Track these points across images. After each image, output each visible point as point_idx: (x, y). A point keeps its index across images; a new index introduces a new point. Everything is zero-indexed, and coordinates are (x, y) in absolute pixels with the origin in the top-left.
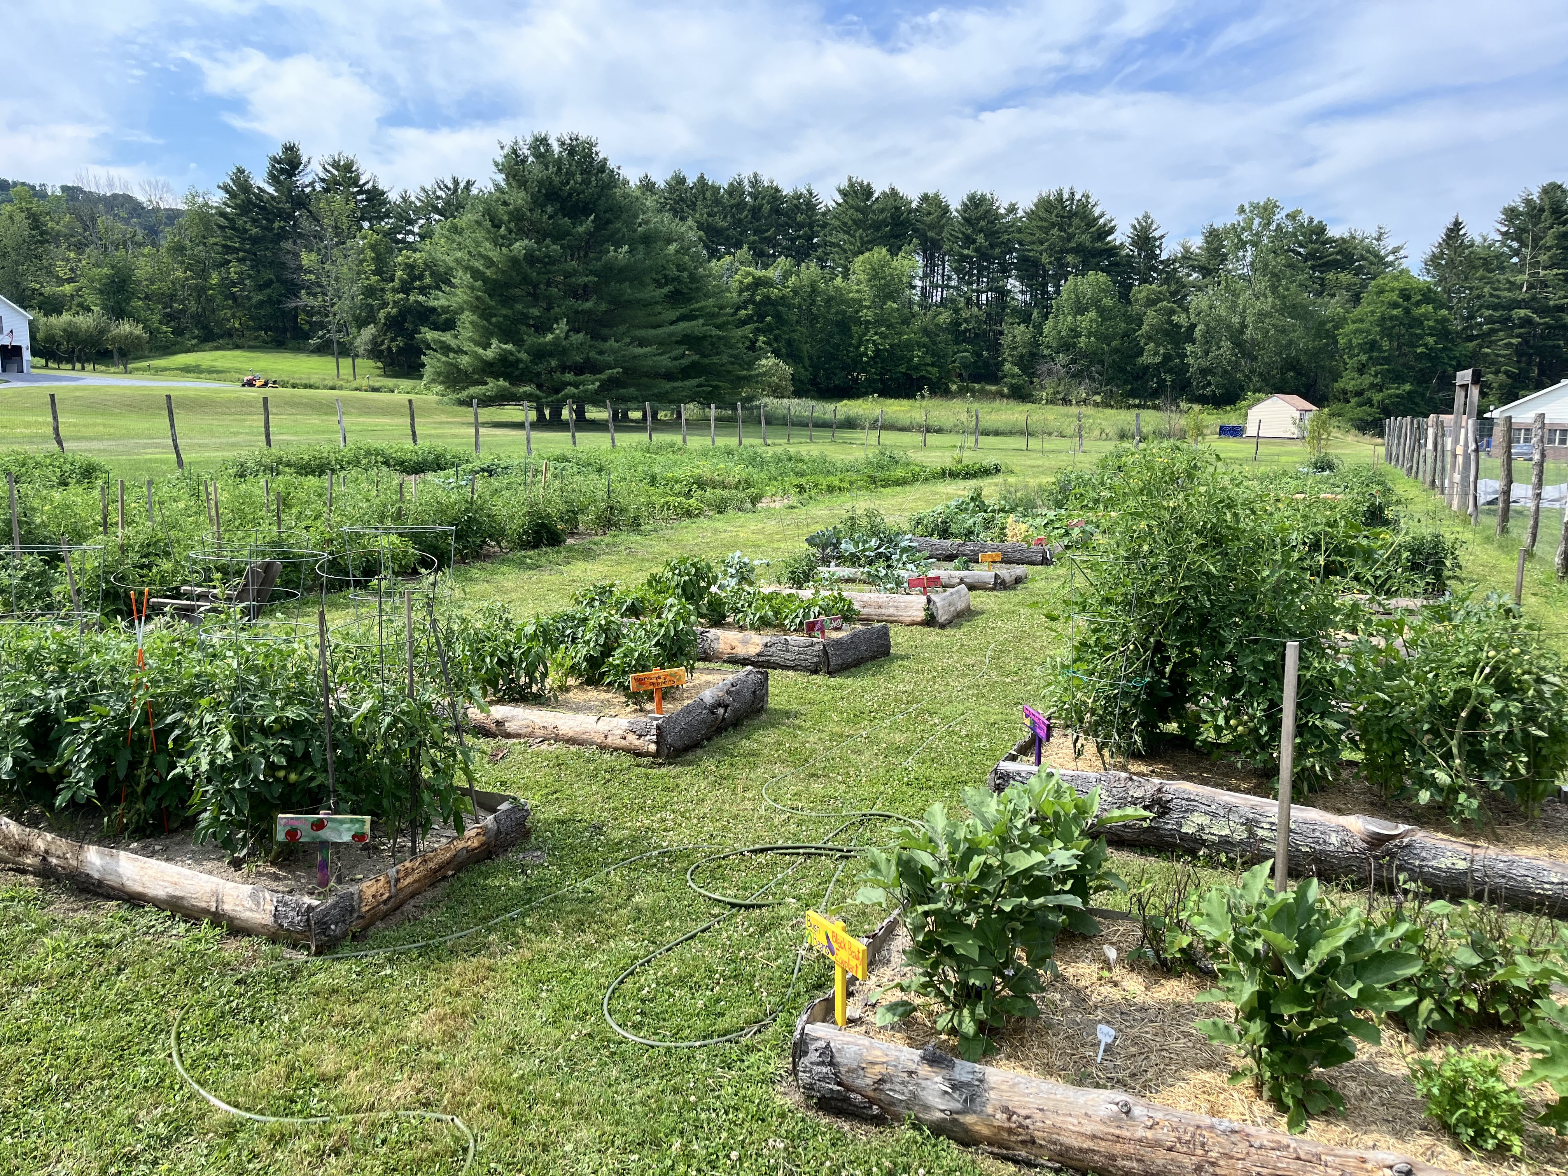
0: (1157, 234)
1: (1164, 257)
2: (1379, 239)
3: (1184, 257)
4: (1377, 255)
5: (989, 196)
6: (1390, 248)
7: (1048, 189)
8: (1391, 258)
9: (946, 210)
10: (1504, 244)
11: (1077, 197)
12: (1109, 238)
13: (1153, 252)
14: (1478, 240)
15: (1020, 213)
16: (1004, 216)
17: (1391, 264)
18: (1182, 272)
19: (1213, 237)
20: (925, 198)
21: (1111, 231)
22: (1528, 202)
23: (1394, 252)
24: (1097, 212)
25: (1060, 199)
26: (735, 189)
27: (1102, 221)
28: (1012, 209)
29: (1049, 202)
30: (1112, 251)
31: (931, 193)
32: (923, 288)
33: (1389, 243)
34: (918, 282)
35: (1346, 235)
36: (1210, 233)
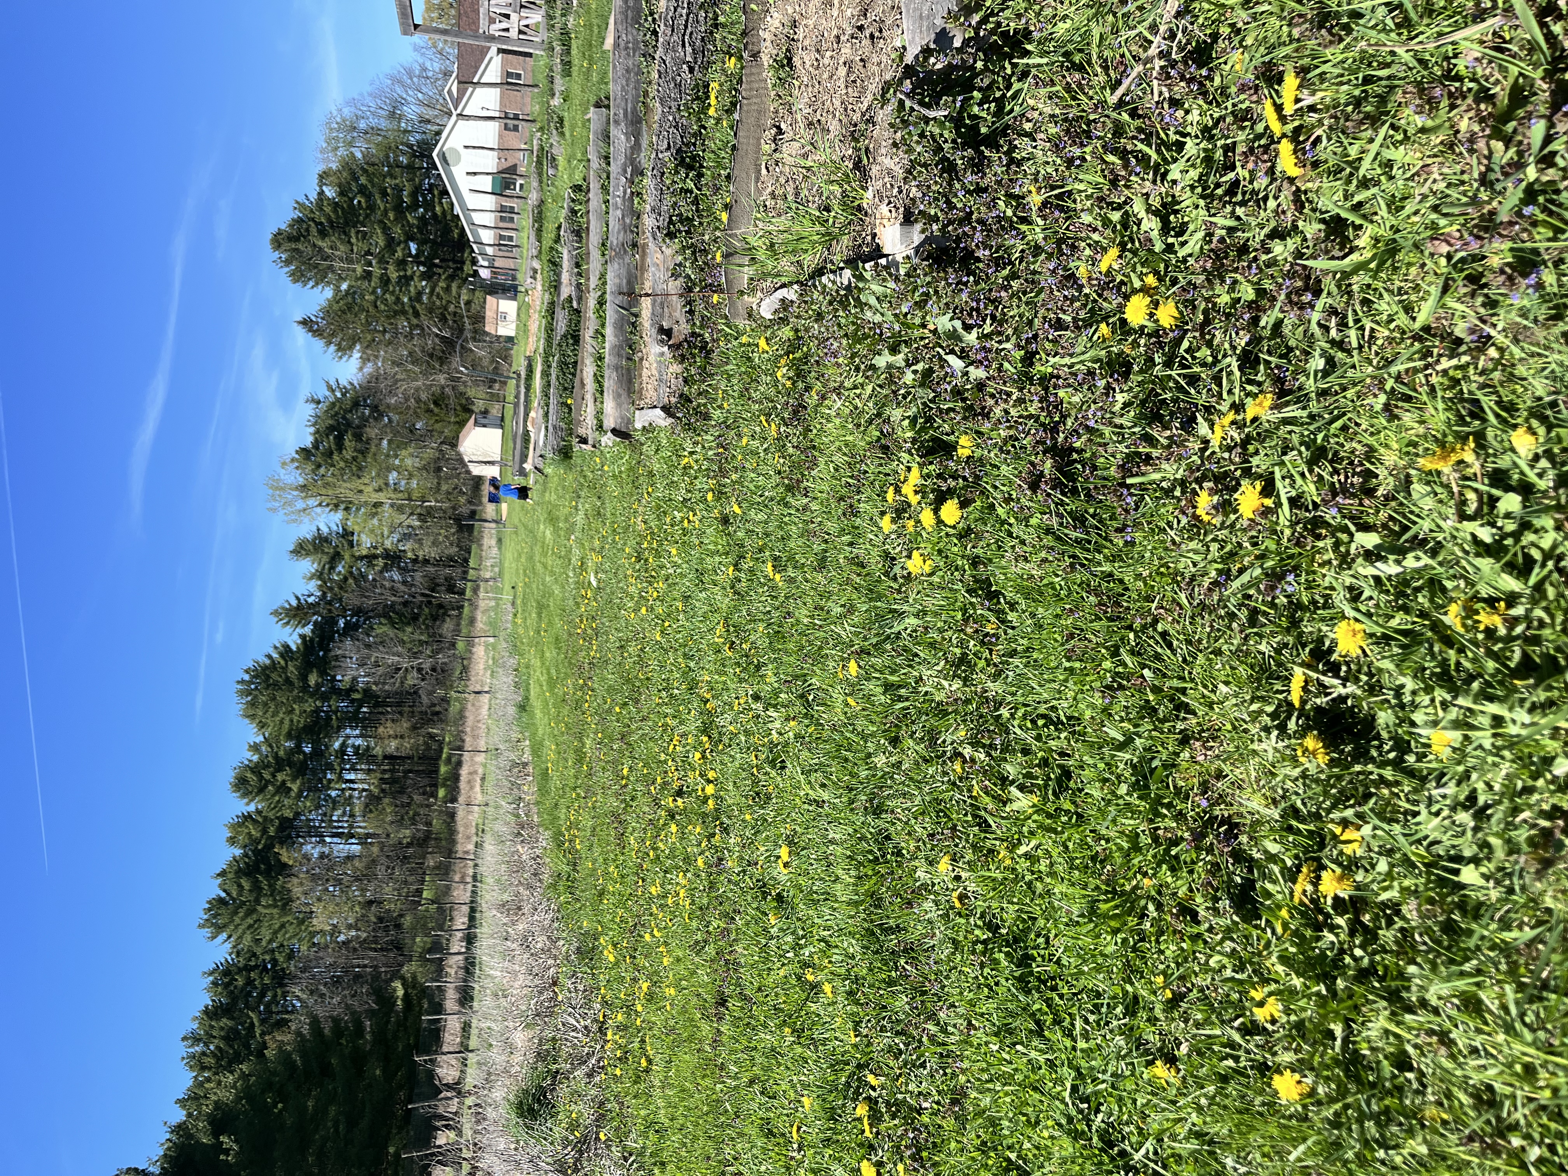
0: (293, 602)
1: (318, 594)
2: (319, 402)
3: (321, 577)
5: (236, 772)
6: (328, 393)
7: (236, 705)
11: (247, 677)
12: (294, 648)
13: (312, 603)
15: (259, 738)
16: (261, 756)
19: (302, 551)
21: (287, 647)
24: (265, 661)
25: (247, 693)
26: (198, 1063)
27: (274, 655)
28: (255, 748)
29: (249, 705)
30: (307, 645)
36: (298, 553)
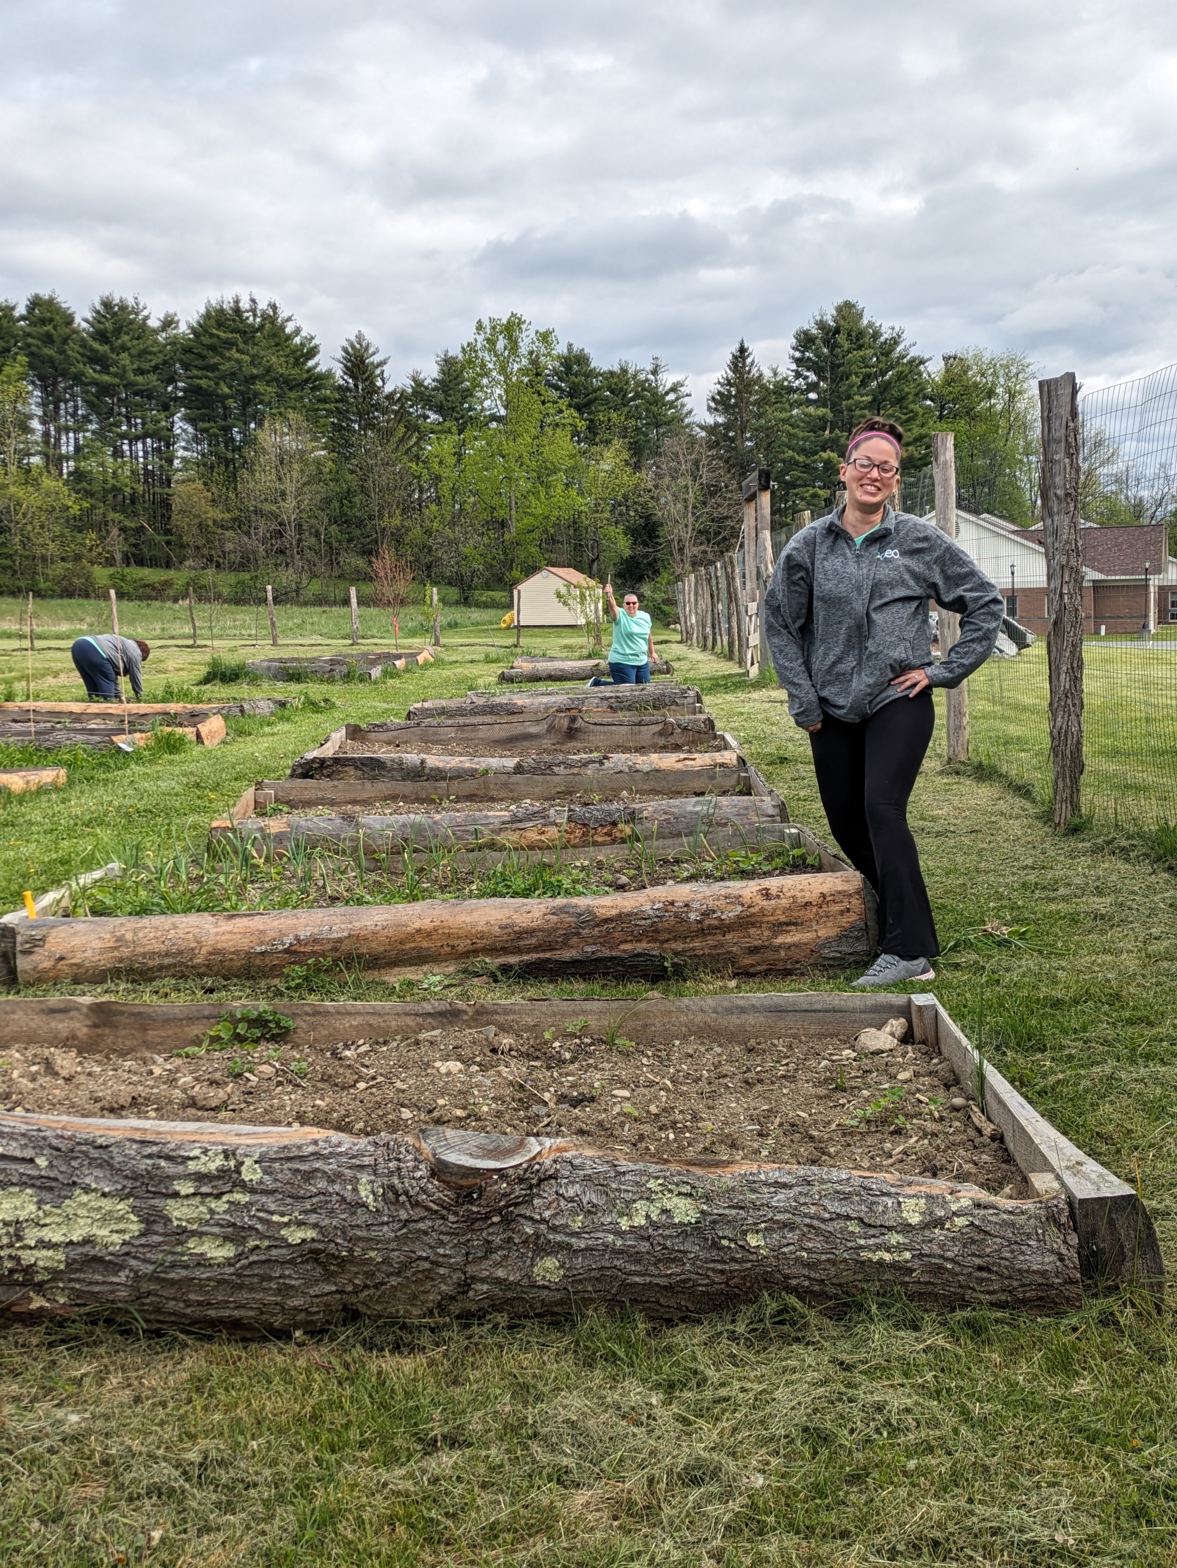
0: (376, 359)
1: (388, 389)
2: (655, 372)
3: (415, 393)
4: (653, 391)
5: (131, 302)
6: (669, 386)
7: (220, 296)
8: (671, 397)
9: (69, 320)
10: (798, 375)
11: (261, 308)
12: (311, 363)
13: (373, 384)
14: (767, 374)
15: (183, 328)
16: (155, 332)
17: (672, 405)
18: (415, 411)
19: (449, 366)
20: (36, 303)
21: (313, 352)
22: (821, 325)
23: (674, 389)
24: (289, 328)
25: (237, 311)
27: (297, 340)
28: (169, 323)
29: (221, 311)
30: (317, 380)
31: (45, 294)
32: (46, 434)
33: (667, 379)
34: (35, 424)
35: (616, 368)
36: (445, 361)
